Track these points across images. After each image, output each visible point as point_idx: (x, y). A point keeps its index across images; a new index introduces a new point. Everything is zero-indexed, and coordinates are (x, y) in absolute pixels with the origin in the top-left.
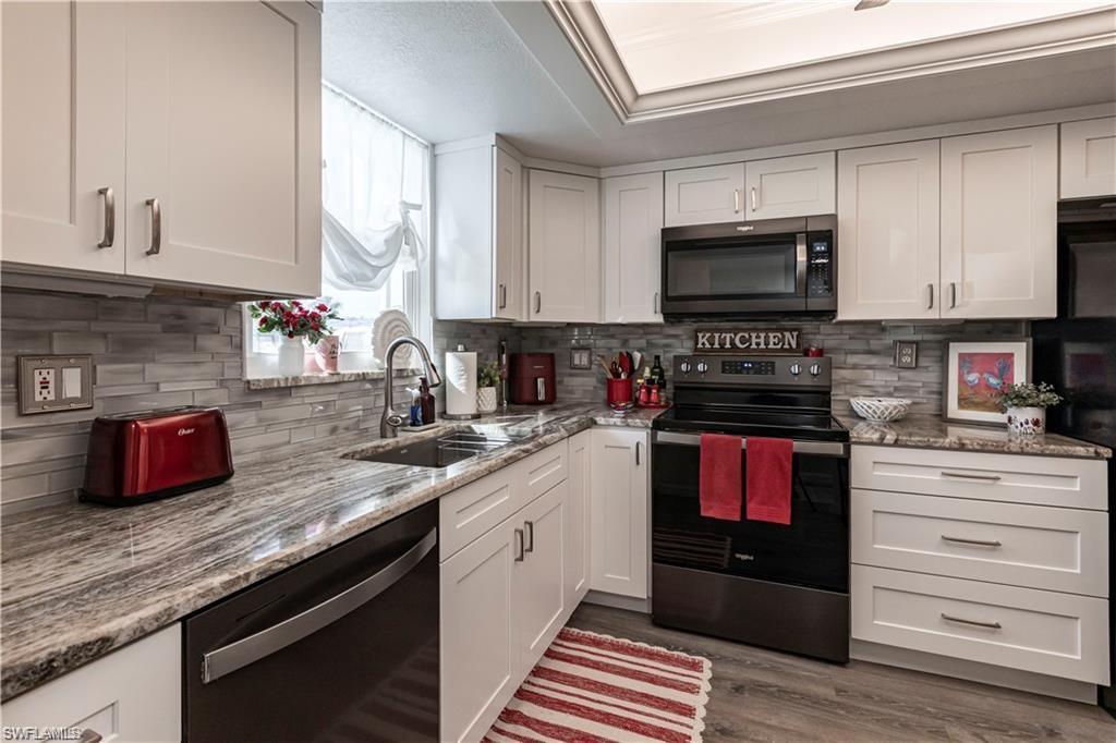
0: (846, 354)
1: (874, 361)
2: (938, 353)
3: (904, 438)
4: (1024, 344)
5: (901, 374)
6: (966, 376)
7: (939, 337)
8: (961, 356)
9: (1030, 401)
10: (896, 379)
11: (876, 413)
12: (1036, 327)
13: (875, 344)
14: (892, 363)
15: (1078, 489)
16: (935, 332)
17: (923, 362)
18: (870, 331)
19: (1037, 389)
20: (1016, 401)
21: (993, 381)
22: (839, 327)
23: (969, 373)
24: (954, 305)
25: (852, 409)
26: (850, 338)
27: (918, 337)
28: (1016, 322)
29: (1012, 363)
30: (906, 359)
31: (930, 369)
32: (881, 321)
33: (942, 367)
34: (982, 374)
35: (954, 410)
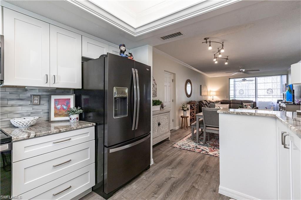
0: (8, 100)
1: (21, 103)
2: (47, 99)
3: (39, 133)
4: (73, 96)
5: (33, 107)
6: (57, 106)
7: (48, 93)
8: (55, 100)
9: (76, 113)
10: (32, 109)
11: (23, 124)
12: (75, 91)
13: (22, 96)
14: (30, 103)
15: (89, 136)
16: (46, 92)
17: (42, 102)
18: (19, 91)
19: (77, 109)
20: (72, 113)
21: (65, 107)
22: (4, 88)
23: (57, 105)
24: (55, 83)
25: (11, 124)
26: (10, 94)
27: (40, 94)
28: (70, 89)
29: (70, 101)
30: (36, 102)
31: (45, 105)
32: (25, 87)
33: (49, 104)
34: (61, 105)
35: (53, 118)
